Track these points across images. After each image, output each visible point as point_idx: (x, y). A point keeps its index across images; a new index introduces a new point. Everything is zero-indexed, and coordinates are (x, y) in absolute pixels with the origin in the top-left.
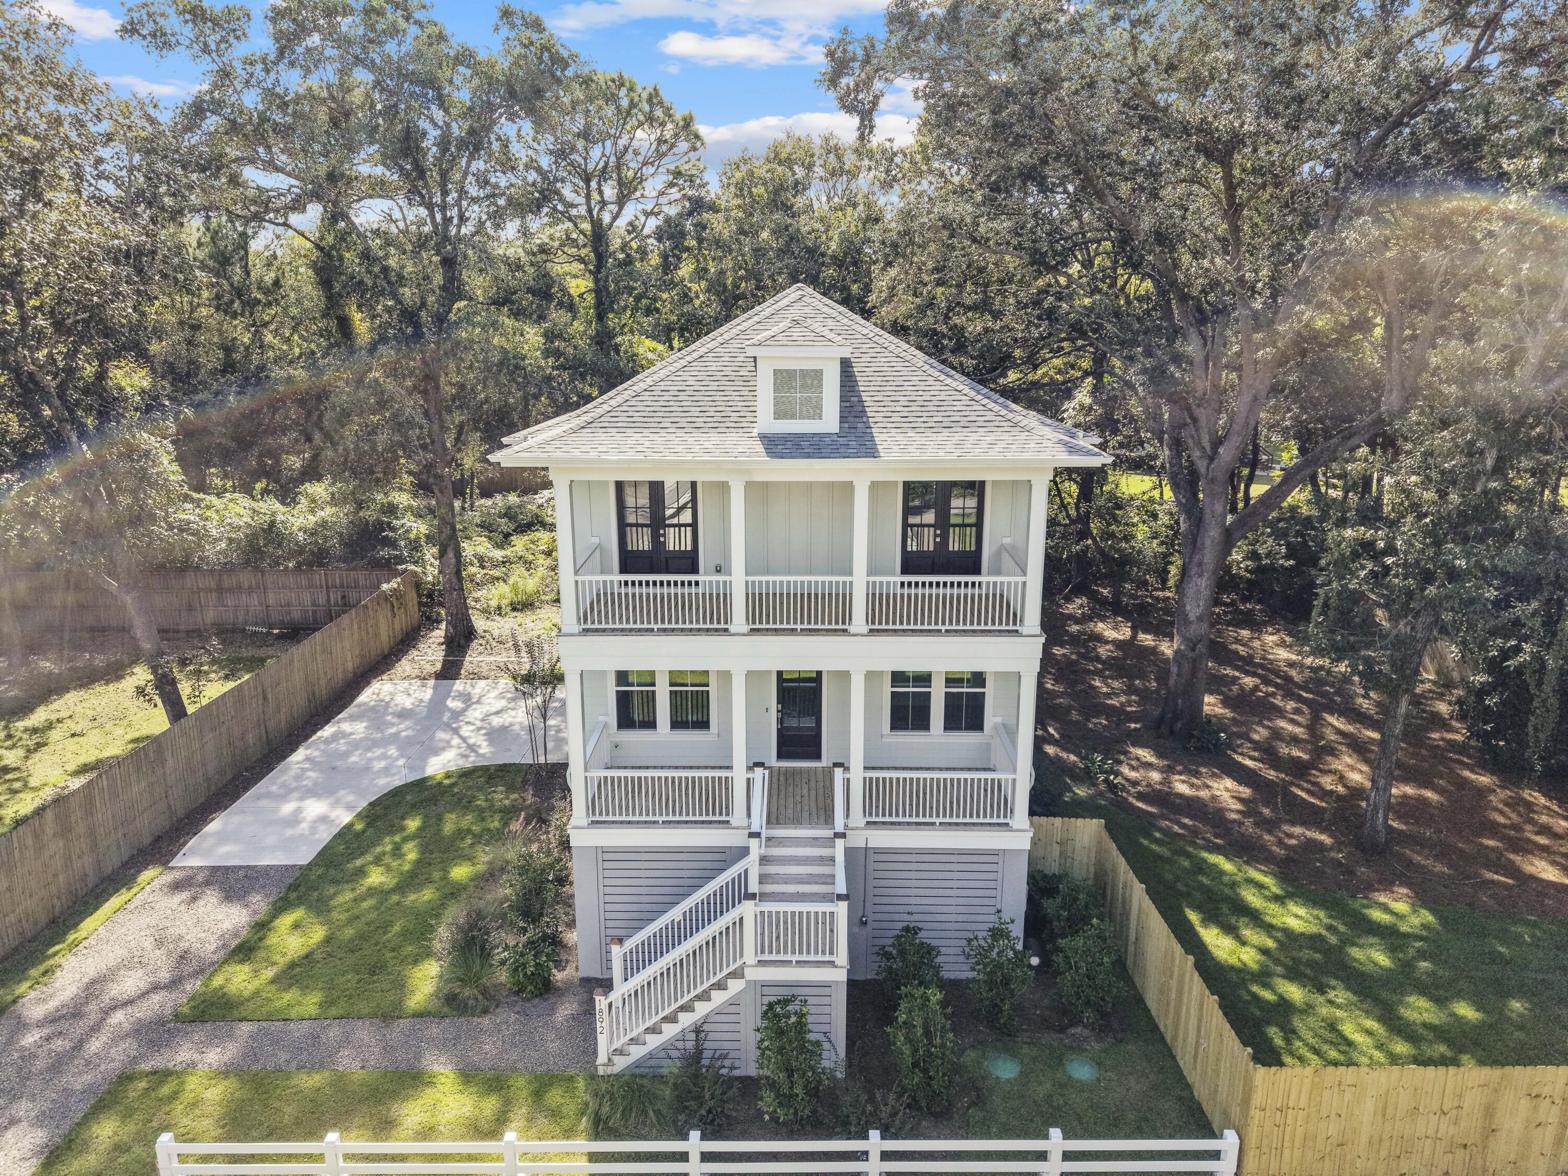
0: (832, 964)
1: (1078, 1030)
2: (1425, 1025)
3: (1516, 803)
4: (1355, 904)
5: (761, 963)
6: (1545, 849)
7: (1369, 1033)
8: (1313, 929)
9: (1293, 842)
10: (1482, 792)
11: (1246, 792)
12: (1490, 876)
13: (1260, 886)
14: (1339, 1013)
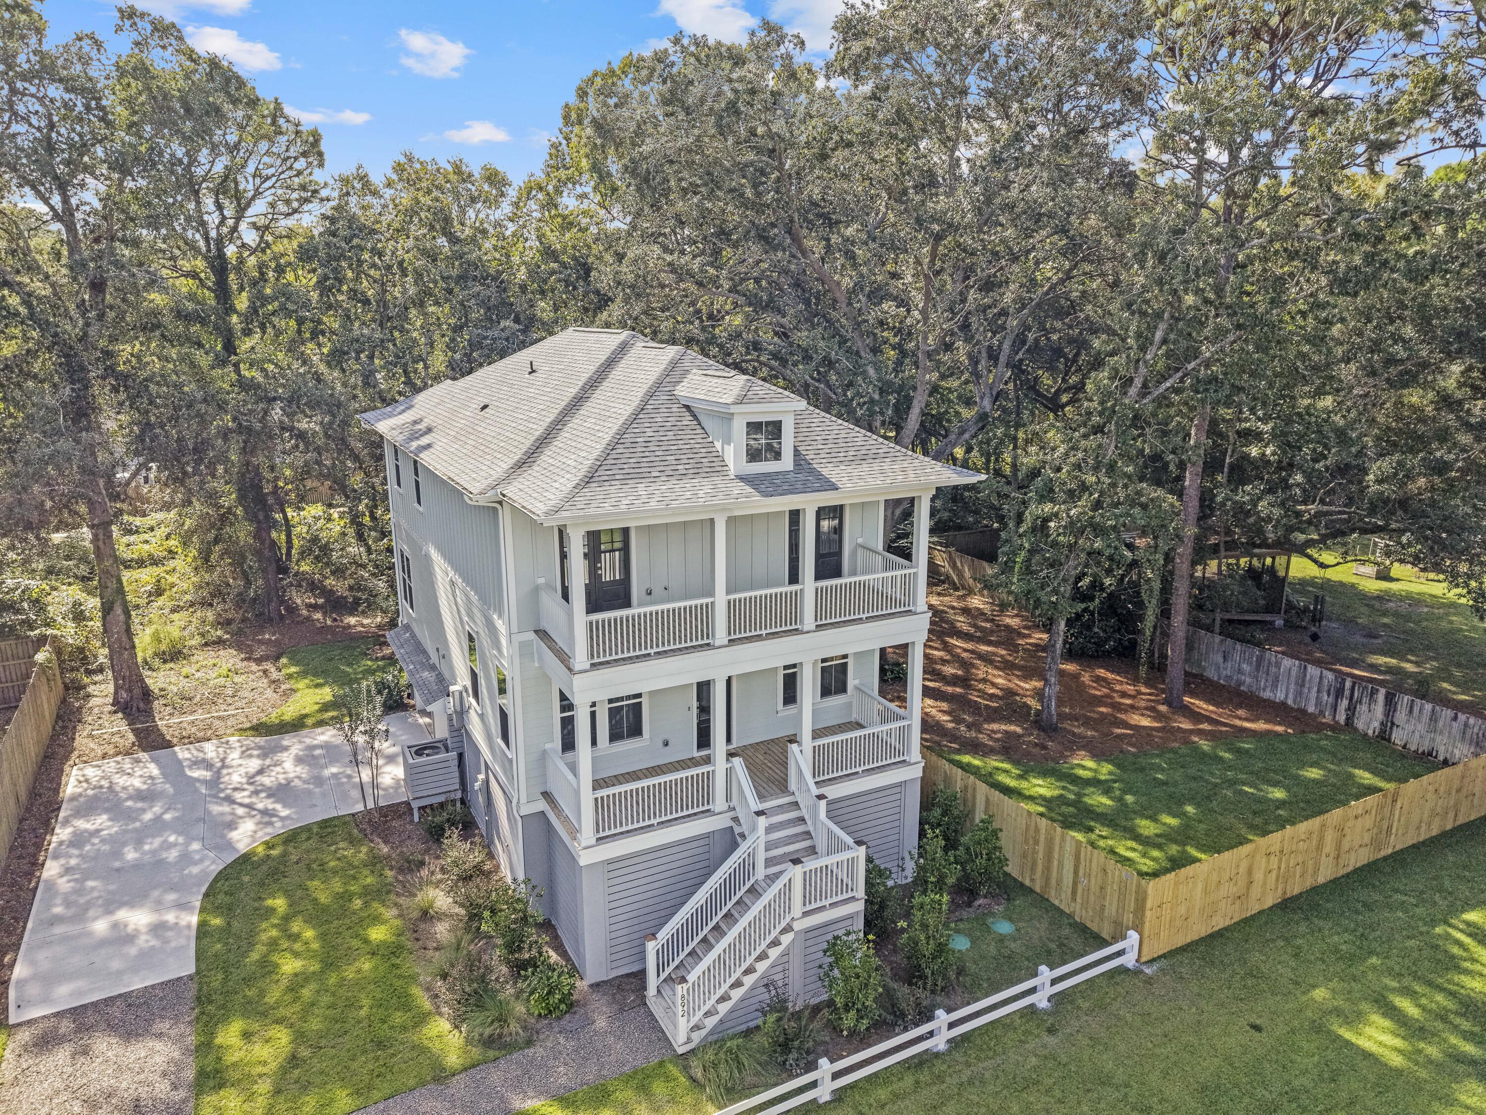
0: (853, 899)
1: (981, 901)
2: (1157, 835)
3: (1098, 679)
4: (1064, 767)
5: (806, 914)
6: (1132, 707)
7: (1134, 850)
8: (1057, 792)
9: (999, 736)
10: (1076, 677)
11: (945, 706)
12: (1119, 731)
13: (1006, 771)
14: (1110, 842)
